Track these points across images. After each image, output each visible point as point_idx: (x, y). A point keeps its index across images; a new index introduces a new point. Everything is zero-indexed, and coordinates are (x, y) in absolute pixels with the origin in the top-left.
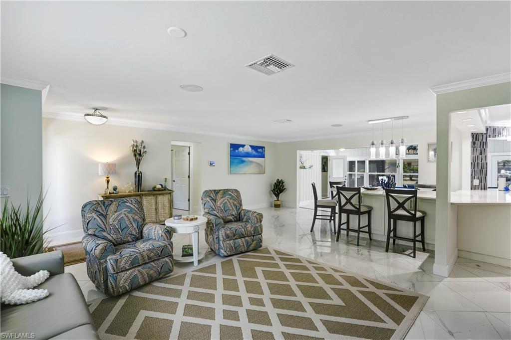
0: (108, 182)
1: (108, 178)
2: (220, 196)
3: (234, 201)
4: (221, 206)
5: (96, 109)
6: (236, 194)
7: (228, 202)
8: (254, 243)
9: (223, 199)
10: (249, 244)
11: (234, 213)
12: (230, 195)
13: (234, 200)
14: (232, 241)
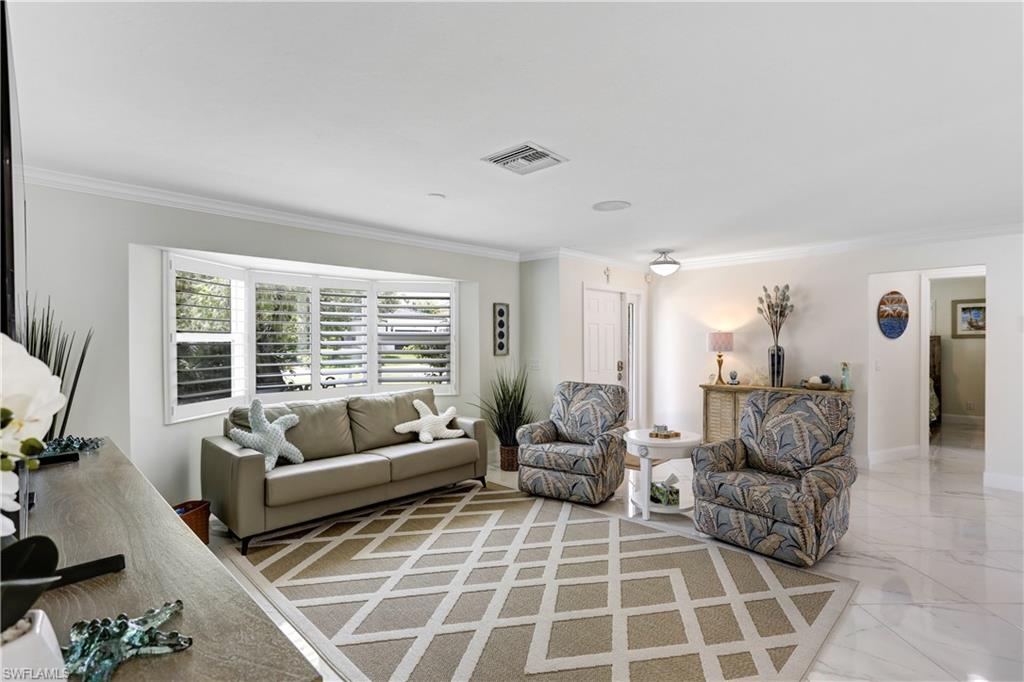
0: (720, 363)
1: (720, 356)
2: (779, 406)
3: (813, 427)
4: (774, 431)
5: (664, 253)
6: (825, 411)
7: (795, 427)
8: (773, 538)
9: (784, 416)
10: (756, 533)
11: (801, 457)
12: (809, 409)
13: (814, 424)
14: (712, 507)
